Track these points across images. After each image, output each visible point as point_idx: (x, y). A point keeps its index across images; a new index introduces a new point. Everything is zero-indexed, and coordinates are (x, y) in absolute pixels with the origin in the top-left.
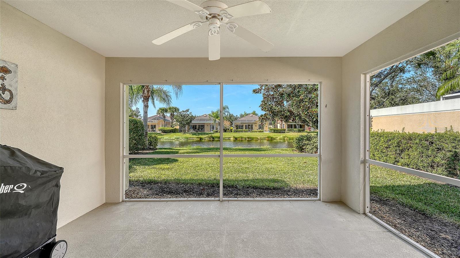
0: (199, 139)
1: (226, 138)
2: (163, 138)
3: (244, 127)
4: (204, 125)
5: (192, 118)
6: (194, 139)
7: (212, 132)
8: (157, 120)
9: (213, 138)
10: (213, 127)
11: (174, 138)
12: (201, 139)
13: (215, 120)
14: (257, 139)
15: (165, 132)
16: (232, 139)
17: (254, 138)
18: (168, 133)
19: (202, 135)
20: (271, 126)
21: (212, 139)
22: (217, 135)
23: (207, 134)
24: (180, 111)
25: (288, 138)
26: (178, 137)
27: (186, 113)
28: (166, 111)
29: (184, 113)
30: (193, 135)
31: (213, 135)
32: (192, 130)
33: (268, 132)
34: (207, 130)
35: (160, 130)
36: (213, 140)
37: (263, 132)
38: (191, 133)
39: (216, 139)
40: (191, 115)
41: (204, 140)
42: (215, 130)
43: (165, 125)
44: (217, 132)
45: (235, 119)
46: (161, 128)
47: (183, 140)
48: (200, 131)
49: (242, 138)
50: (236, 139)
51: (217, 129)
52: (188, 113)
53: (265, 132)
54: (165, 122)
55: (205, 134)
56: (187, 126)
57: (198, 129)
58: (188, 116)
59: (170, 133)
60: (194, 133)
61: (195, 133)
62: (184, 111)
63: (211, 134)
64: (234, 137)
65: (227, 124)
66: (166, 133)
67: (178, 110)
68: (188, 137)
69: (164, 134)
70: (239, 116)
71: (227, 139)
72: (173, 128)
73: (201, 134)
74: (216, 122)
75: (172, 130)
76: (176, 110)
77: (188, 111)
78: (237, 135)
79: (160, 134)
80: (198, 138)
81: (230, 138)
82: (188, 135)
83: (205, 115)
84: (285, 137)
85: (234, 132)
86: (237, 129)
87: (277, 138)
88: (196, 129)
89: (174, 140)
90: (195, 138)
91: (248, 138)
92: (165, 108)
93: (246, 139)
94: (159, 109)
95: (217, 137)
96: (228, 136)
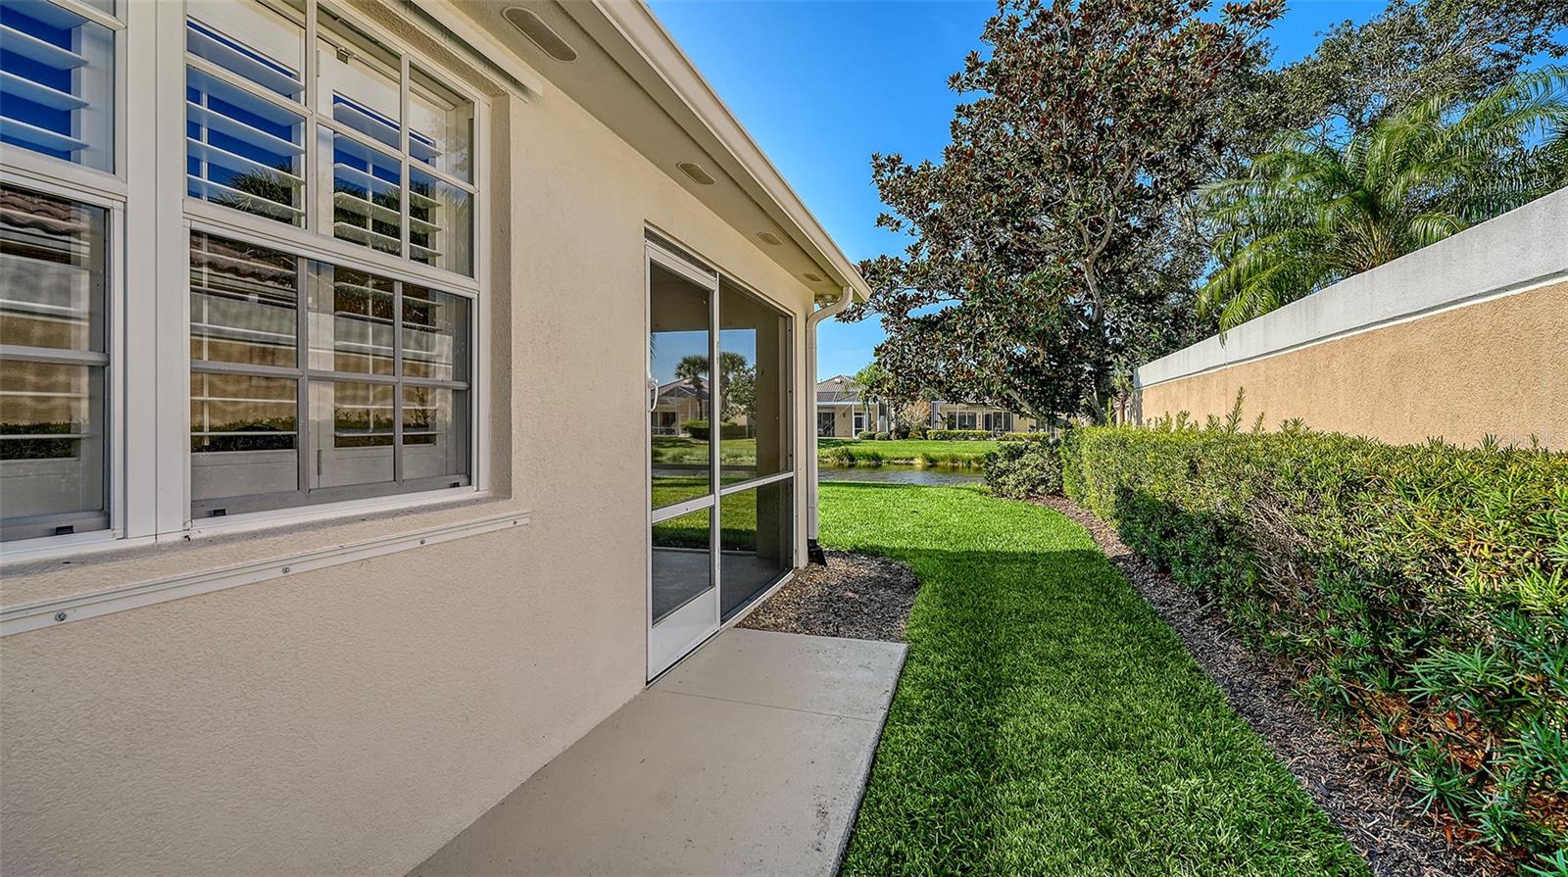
1: (897, 459)
2: (691, 454)
3: (979, 422)
4: (833, 414)
7: (854, 438)
8: (679, 396)
9: (852, 458)
10: (861, 419)
13: (867, 394)
16: (918, 462)
21: (846, 462)
22: (869, 447)
23: (837, 444)
24: (746, 369)
26: (736, 452)
31: (853, 449)
34: (841, 429)
35: (685, 429)
36: (850, 466)
39: (863, 462)
43: (701, 412)
44: (872, 437)
46: (690, 421)
49: (954, 460)
50: (932, 463)
51: (874, 427)
54: (700, 405)
63: (849, 443)
64: (927, 457)
67: (743, 364)
69: (698, 441)
71: (903, 462)
72: (726, 424)
74: (872, 402)
76: (736, 361)
78: (939, 449)
79: (685, 441)
81: (912, 459)
83: (838, 381)
85: (935, 439)
86: (951, 426)
91: (980, 460)
92: (700, 358)
93: (969, 462)
94: (681, 361)
95: (868, 457)
96: (908, 454)
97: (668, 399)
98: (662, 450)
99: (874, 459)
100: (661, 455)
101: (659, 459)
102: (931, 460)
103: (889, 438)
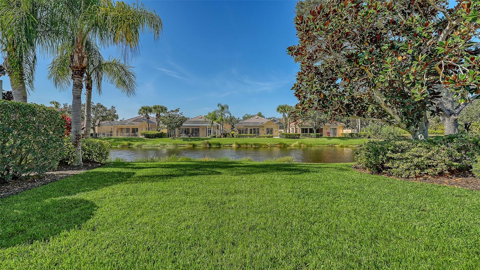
0: (191, 146)
1: (226, 144)
2: (145, 144)
3: (249, 131)
4: (199, 129)
5: (184, 120)
6: (186, 146)
7: (208, 137)
8: (139, 122)
9: (210, 145)
10: (210, 131)
11: (159, 145)
12: (194, 146)
13: (212, 122)
14: (266, 146)
15: (148, 136)
16: (234, 146)
17: (262, 145)
18: (153, 138)
19: (196, 141)
20: (282, 130)
21: (208, 146)
22: (215, 140)
23: (203, 139)
24: (168, 111)
25: (305, 144)
26: (165, 143)
27: (176, 114)
28: (150, 111)
29: (173, 113)
30: (184, 140)
31: (210, 141)
32: (184, 135)
33: (278, 137)
34: (202, 134)
35: (142, 135)
36: (210, 148)
37: (272, 137)
38: (182, 138)
39: (214, 146)
40: (182, 116)
41: (198, 147)
42: (212, 135)
43: (149, 128)
44: (215, 137)
45: (237, 122)
46: (144, 131)
47: (171, 147)
48: (194, 136)
49: (247, 144)
50: (239, 146)
51: (215, 133)
52: (178, 113)
53: (275, 137)
54: (149, 125)
55: (199, 139)
56: (177, 130)
57: (192, 134)
58: (177, 117)
59: (156, 138)
60: (185, 138)
61: (187, 138)
62: (172, 111)
63: (207, 139)
64: (237, 144)
65: (227, 128)
66: (150, 138)
67: (166, 110)
68: (178, 143)
69: (148, 139)
70: (241, 118)
71: (228, 145)
72: (159, 132)
73: (195, 139)
74: (214, 125)
75: (158, 134)
76: (163, 109)
77: (177, 110)
78: (241, 141)
79: (142, 139)
80: (190, 144)
81: (232, 144)
82: (178, 141)
83: (200, 117)
84: (301, 143)
85: (237, 137)
86: (240, 133)
87: (291, 144)
88: (189, 133)
89: (159, 147)
90: (187, 144)
91: (255, 144)
92: (149, 107)
93: (252, 145)
94: (141, 108)
95: (215, 144)
96: (229, 143)
97: (134, 123)
98: (132, 143)
99: (218, 145)
100: (132, 145)
101: (131, 146)
102: (239, 145)
103: (221, 137)
